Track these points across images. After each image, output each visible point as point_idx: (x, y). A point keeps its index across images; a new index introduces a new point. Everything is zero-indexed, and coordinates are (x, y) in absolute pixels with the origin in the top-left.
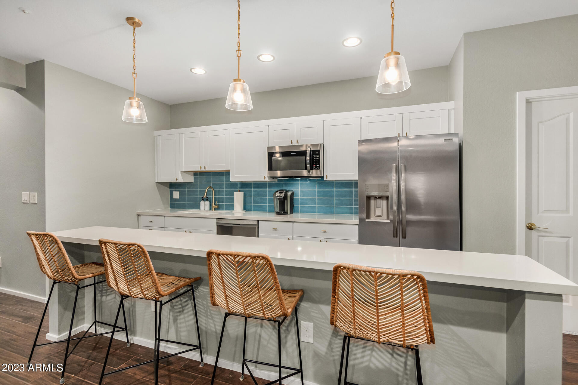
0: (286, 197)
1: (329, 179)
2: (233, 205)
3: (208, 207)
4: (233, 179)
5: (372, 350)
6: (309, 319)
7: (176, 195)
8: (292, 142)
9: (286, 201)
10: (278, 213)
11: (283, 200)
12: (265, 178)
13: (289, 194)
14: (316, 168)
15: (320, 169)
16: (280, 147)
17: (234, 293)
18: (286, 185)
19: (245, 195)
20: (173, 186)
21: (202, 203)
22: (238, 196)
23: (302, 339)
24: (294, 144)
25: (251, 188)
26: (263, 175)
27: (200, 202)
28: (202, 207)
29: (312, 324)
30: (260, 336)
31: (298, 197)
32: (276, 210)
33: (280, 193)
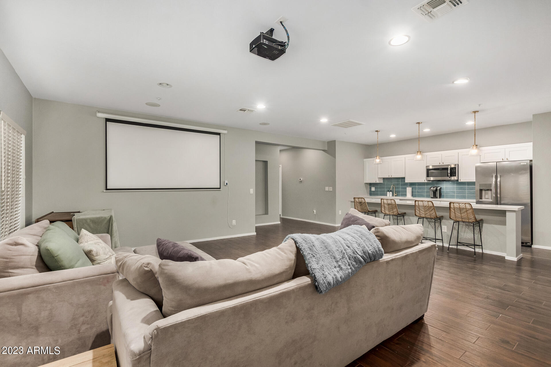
0: (436, 190)
1: (462, 181)
2: (406, 194)
3: (391, 195)
4: (407, 181)
5: (467, 233)
6: (445, 225)
7: (373, 189)
8: (440, 164)
9: (436, 192)
10: (432, 198)
11: (435, 191)
12: (425, 181)
13: (439, 188)
14: (454, 176)
15: (456, 176)
16: (433, 166)
17: (422, 211)
18: (437, 184)
19: (412, 189)
20: (371, 185)
21: (388, 193)
22: (409, 190)
23: (443, 231)
24: (441, 165)
25: (416, 185)
26: (424, 180)
27: (387, 192)
28: (388, 195)
29: (446, 226)
30: (427, 231)
31: (444, 191)
32: (431, 196)
33: (433, 188)
